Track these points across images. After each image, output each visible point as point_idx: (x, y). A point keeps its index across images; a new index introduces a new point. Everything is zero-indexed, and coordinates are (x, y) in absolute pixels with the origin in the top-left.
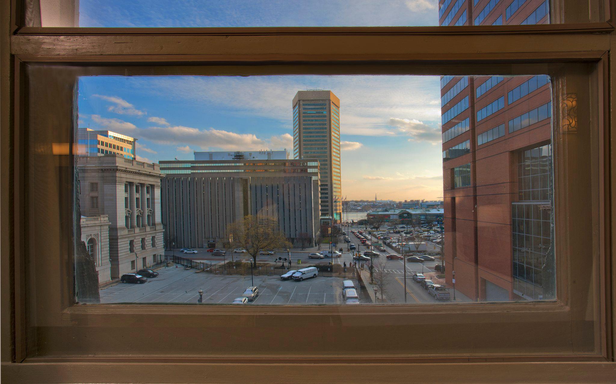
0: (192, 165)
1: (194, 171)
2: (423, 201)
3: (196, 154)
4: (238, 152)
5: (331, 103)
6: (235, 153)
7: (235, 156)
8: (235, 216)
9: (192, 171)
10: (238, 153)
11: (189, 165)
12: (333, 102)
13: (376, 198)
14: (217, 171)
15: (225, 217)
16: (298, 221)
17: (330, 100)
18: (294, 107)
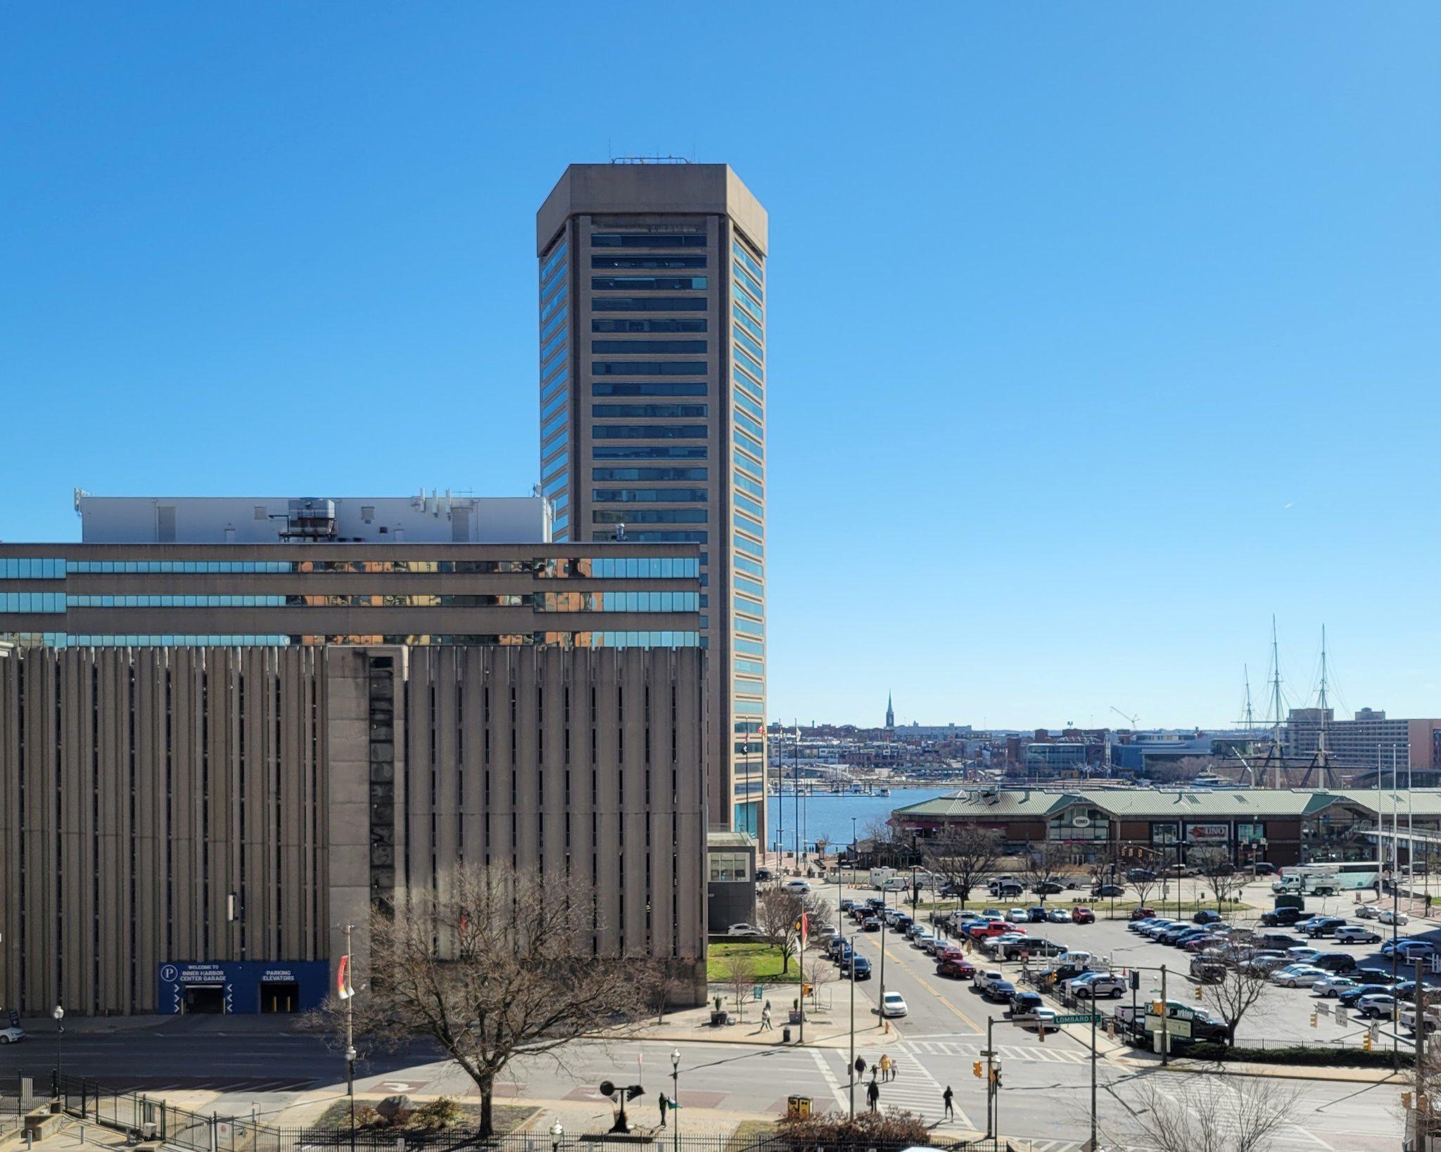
0: (73, 567)
1: (84, 601)
2: (1124, 735)
3: (85, 506)
4: (309, 503)
5: (732, 235)
6: (293, 503)
7: (292, 523)
8: (325, 847)
9: (73, 600)
10: (308, 507)
11: (59, 567)
12: (736, 229)
13: (890, 715)
14: (201, 601)
15: (273, 853)
16: (634, 875)
17: (723, 217)
18: (544, 254)
